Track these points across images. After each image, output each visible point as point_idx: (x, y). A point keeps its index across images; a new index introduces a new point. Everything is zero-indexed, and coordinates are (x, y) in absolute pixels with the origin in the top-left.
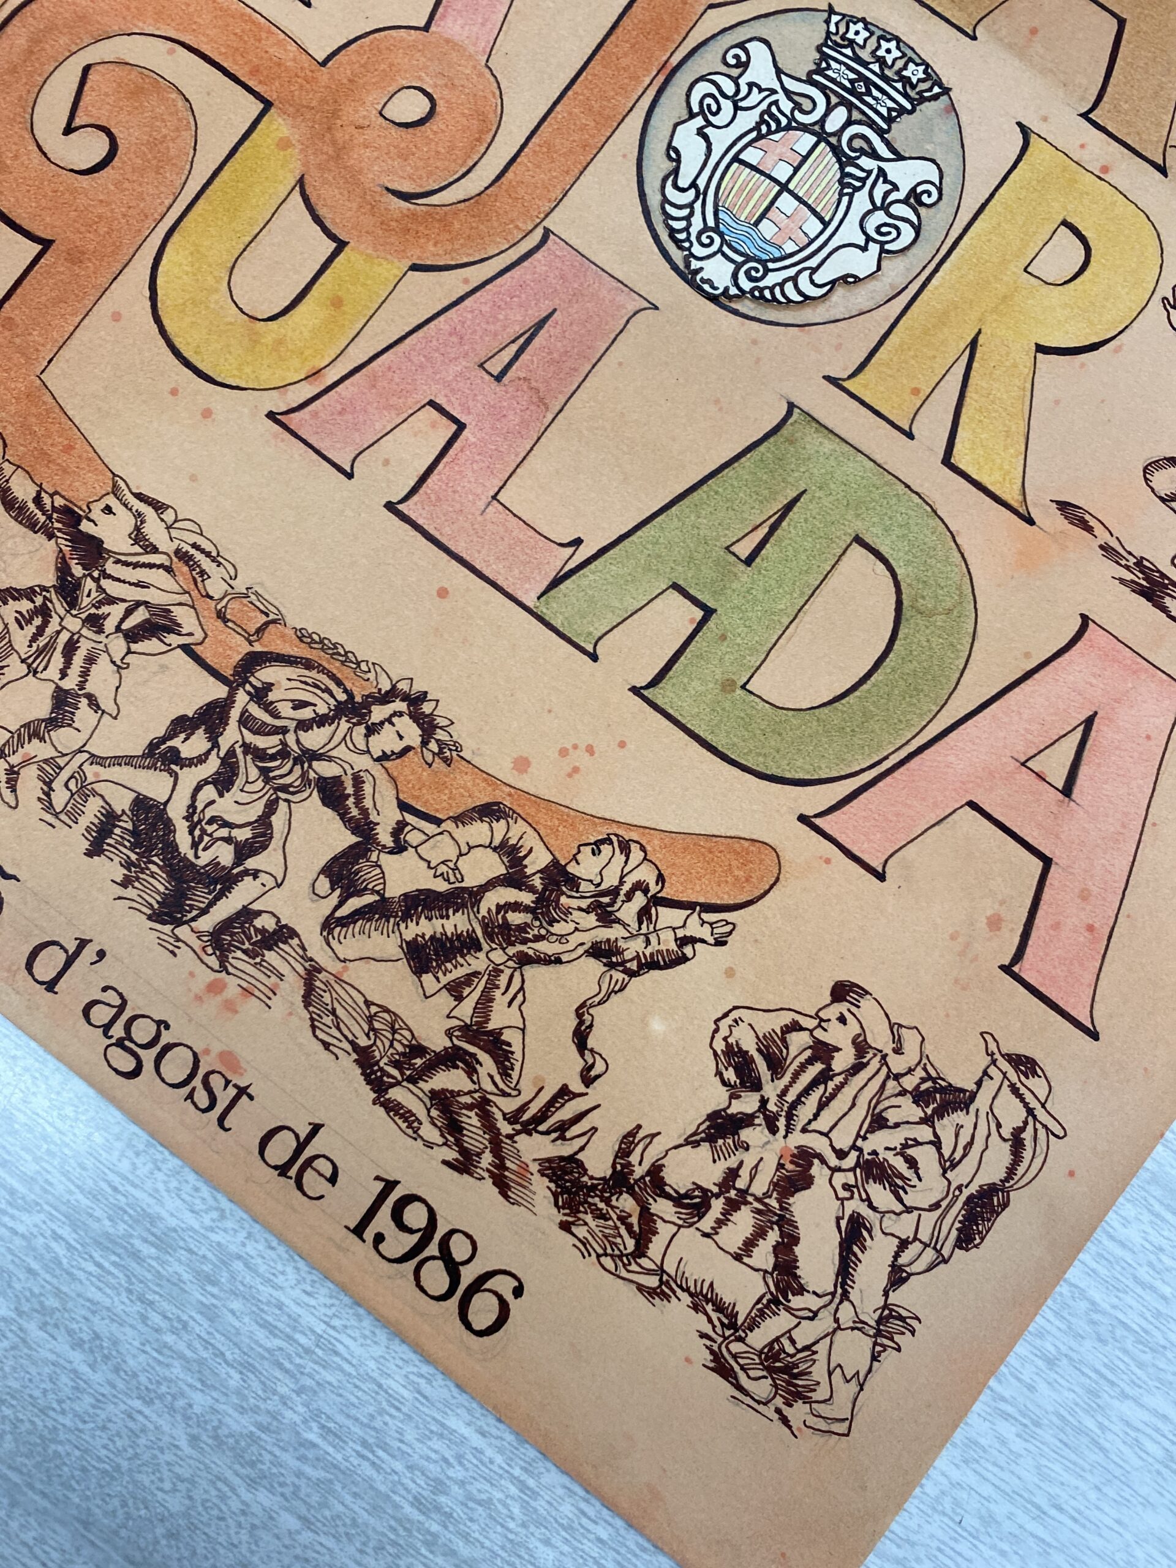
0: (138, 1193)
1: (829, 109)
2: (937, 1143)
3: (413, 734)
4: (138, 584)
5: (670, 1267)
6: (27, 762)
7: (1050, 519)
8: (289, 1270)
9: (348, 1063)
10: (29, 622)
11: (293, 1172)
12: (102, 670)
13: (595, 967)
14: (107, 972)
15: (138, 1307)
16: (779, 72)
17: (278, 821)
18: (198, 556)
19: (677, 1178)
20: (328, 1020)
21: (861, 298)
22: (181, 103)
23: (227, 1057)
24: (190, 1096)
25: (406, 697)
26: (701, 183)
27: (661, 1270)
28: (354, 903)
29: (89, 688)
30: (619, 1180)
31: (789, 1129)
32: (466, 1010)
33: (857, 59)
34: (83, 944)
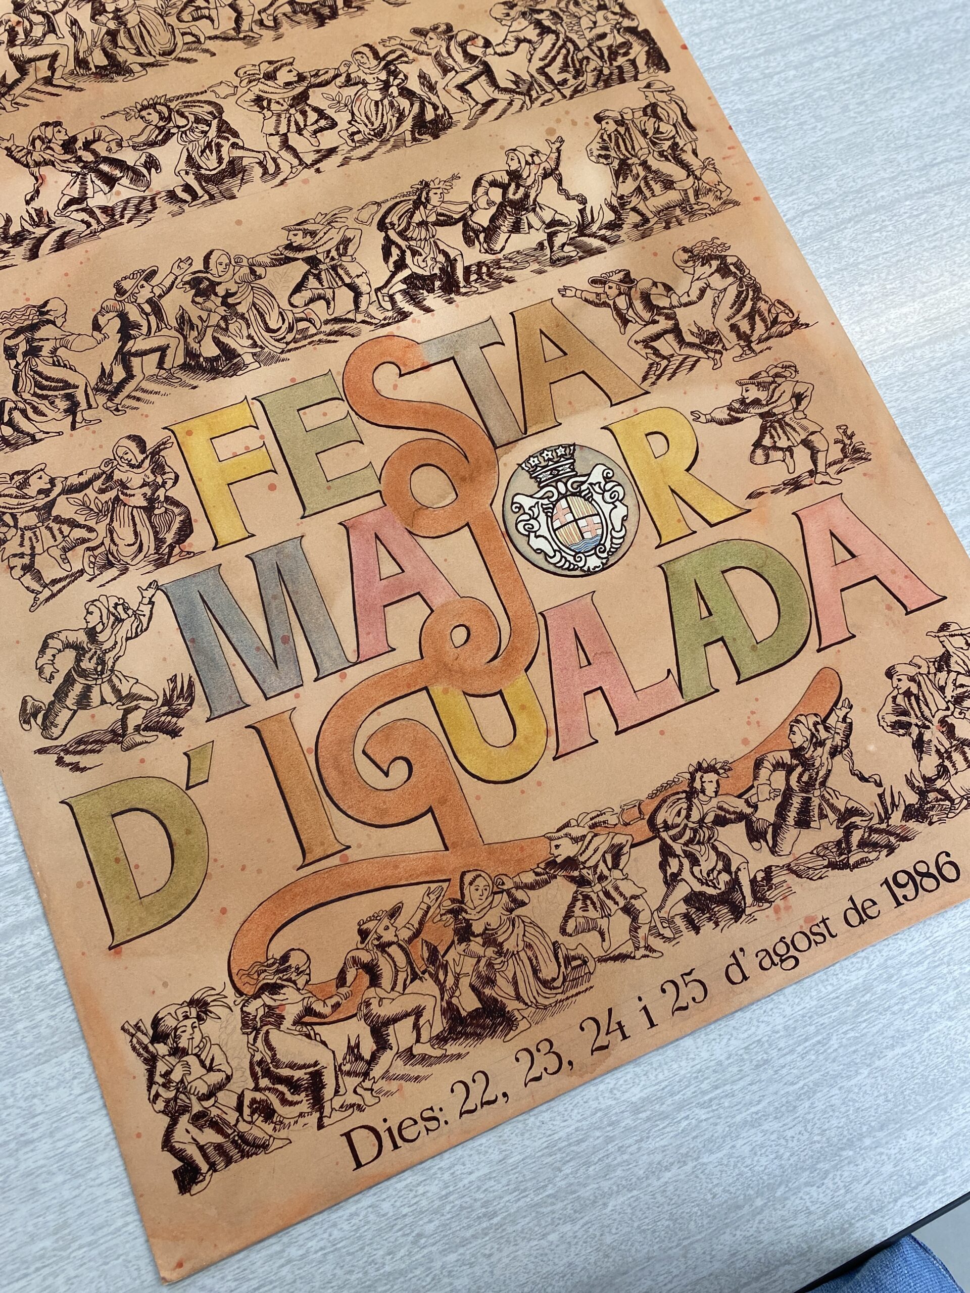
0: (843, 989)
1: (557, 488)
2: (959, 673)
3: (712, 776)
4: (595, 852)
5: (963, 793)
6: (646, 939)
7: (752, 504)
8: (900, 942)
9: (832, 873)
10: (587, 906)
11: (865, 918)
12: (625, 887)
13: (838, 758)
14: (750, 951)
15: (888, 1013)
16: (531, 496)
17: (721, 849)
18: (597, 820)
19: (931, 772)
20: (811, 872)
21: (633, 519)
22: (403, 722)
23: (807, 919)
24: (816, 943)
25: (696, 771)
26: (556, 548)
27: (962, 797)
28: (769, 837)
29: (628, 896)
30: (922, 794)
31: (930, 722)
32: (832, 816)
33: (544, 467)
34: (733, 955)
